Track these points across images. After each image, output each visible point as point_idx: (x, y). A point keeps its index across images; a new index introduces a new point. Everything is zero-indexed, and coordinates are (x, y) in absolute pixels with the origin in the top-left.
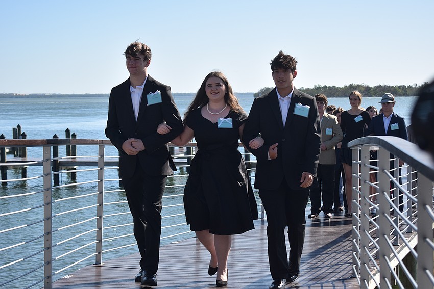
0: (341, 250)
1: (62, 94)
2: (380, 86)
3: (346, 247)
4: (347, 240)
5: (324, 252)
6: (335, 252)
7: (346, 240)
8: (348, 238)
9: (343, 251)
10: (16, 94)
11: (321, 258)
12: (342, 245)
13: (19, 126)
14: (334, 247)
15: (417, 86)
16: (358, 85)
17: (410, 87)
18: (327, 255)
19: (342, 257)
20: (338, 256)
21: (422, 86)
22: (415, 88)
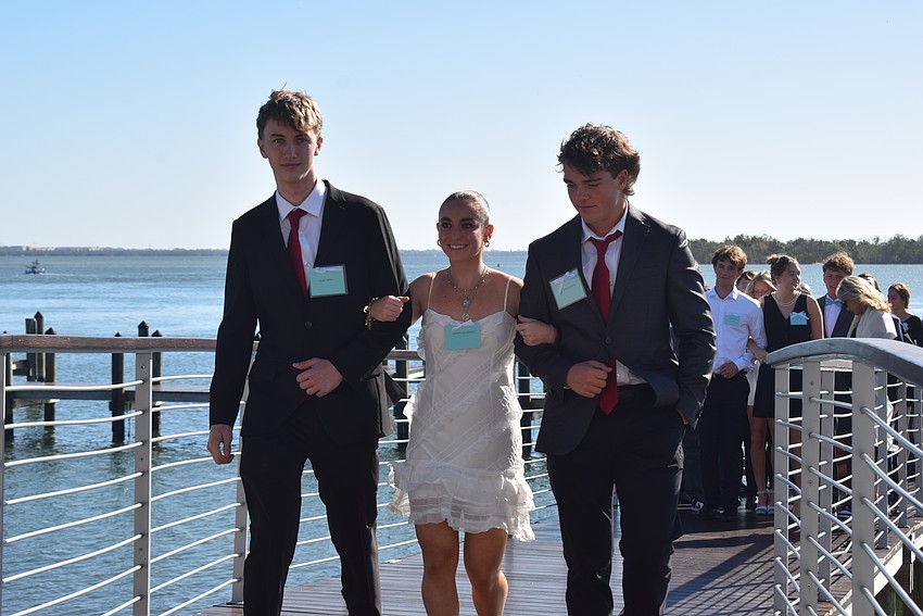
0: (742, 582)
1: (126, 248)
2: (800, 241)
3: (751, 577)
4: (753, 563)
5: (708, 586)
6: (730, 586)
7: (751, 560)
8: (754, 558)
9: (747, 585)
10: (28, 248)
11: (703, 597)
12: (744, 572)
13: (38, 316)
14: (727, 575)
15: (880, 242)
16: (754, 239)
17: (864, 244)
18: (716, 591)
19: (747, 597)
20: (739, 594)
21: (890, 242)
22: (875, 246)
